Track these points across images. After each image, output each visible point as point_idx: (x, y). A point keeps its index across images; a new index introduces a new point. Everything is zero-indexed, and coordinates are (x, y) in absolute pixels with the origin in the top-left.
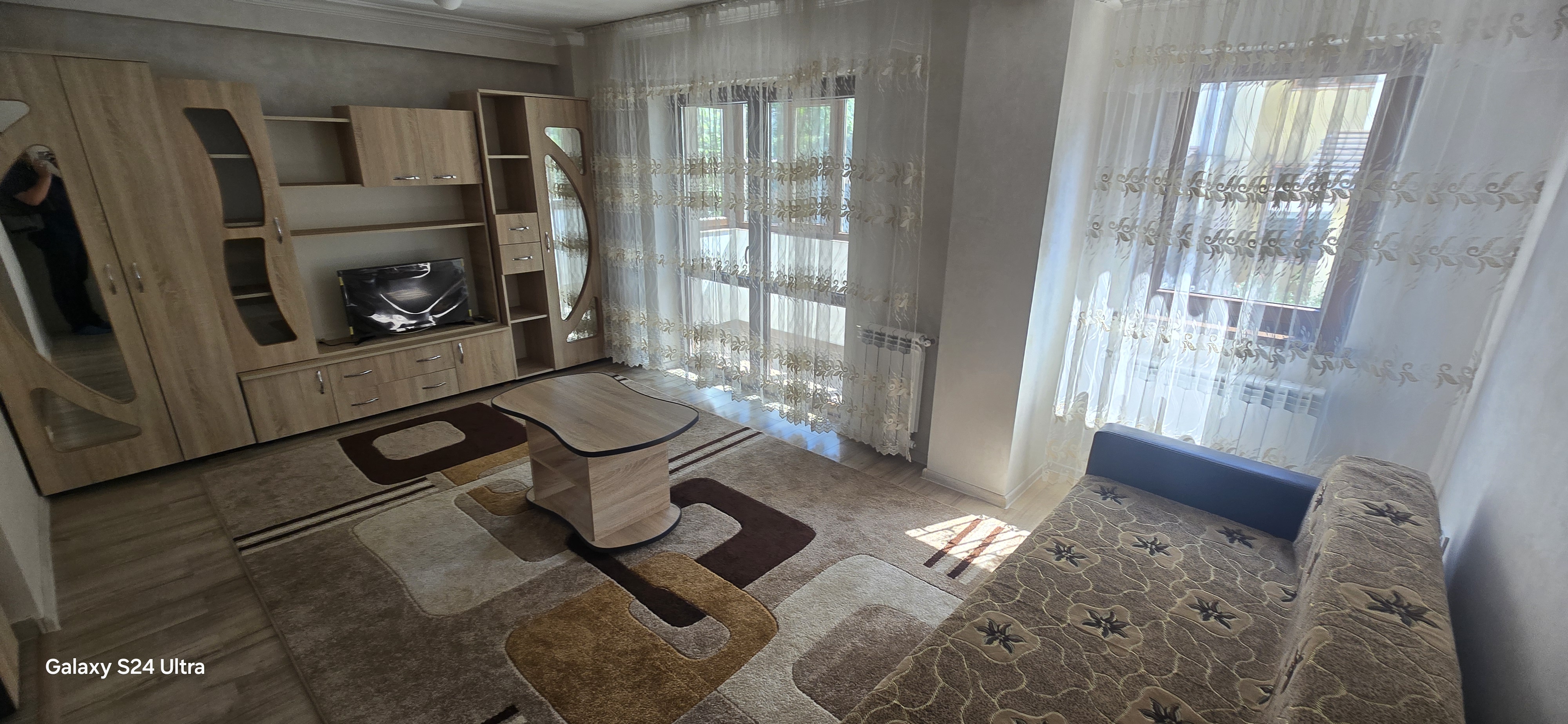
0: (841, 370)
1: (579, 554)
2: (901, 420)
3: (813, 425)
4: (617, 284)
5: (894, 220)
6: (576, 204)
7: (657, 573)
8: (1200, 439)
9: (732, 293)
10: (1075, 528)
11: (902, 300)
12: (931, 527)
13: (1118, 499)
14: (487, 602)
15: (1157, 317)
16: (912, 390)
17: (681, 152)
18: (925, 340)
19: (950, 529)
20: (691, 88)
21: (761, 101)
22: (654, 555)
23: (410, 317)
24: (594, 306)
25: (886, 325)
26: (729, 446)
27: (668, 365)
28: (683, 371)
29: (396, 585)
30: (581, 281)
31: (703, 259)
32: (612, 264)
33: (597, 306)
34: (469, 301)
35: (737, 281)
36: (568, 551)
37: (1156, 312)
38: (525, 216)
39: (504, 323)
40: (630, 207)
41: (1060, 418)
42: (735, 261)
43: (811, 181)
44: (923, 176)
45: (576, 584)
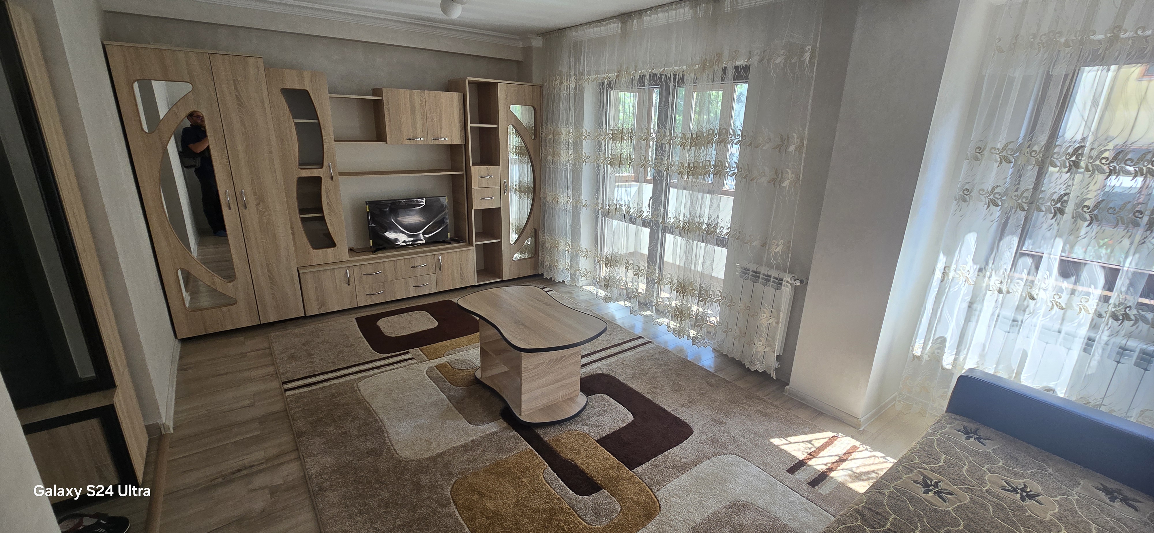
0: (720, 298)
1: (509, 424)
2: (769, 343)
3: (694, 340)
4: (551, 220)
5: (776, 179)
6: (527, 161)
7: (566, 447)
8: (1064, 391)
9: (637, 230)
10: (940, 464)
11: (778, 245)
12: (793, 438)
13: (982, 440)
14: (441, 453)
15: (1024, 276)
16: (780, 320)
17: (606, 124)
18: (795, 280)
19: (809, 442)
20: (618, 76)
21: (671, 85)
22: (564, 432)
23: (410, 236)
24: (534, 235)
25: (762, 265)
26: (626, 350)
27: (584, 283)
28: (594, 288)
29: (381, 431)
30: (526, 216)
31: (616, 205)
32: (549, 205)
33: (536, 235)
34: (448, 227)
35: (641, 222)
36: (502, 420)
37: (1023, 271)
38: (491, 167)
39: (470, 244)
40: (566, 164)
41: (918, 357)
42: (641, 207)
43: (707, 147)
44: (805, 145)
45: (505, 447)
